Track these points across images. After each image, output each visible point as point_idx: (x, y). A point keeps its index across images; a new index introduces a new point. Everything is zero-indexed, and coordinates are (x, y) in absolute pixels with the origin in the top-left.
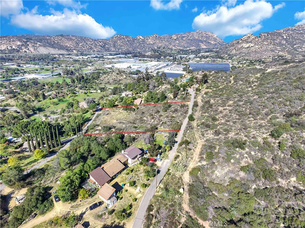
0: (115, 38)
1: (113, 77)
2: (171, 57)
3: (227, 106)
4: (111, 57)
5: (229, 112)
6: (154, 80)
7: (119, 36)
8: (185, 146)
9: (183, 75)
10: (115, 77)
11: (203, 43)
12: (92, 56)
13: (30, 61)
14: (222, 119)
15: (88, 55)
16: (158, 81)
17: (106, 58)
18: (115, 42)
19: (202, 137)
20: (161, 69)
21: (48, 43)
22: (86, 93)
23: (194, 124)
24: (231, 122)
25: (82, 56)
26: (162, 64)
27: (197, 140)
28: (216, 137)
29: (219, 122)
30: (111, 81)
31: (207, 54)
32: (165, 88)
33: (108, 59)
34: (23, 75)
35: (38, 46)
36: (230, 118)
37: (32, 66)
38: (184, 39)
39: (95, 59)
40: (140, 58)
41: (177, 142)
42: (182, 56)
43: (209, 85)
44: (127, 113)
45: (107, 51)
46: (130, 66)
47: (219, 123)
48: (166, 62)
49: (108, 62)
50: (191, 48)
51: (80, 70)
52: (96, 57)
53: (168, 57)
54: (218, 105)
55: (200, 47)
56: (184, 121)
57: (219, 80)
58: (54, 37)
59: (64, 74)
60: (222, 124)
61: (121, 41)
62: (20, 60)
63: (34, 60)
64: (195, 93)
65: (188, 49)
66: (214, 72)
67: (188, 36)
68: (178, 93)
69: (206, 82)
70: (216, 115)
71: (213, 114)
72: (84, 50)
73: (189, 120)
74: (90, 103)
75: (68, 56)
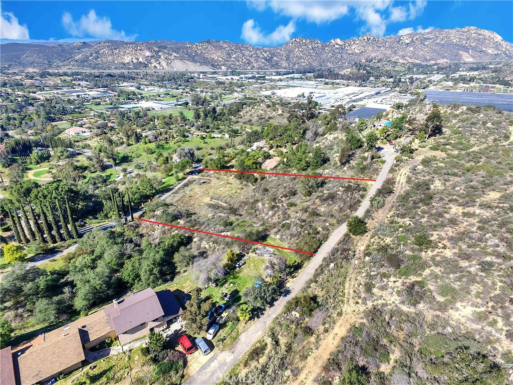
0: (291, 44)
1: (260, 111)
2: (392, 77)
3: (478, 204)
4: (277, 78)
5: (478, 225)
6: (320, 122)
7: (298, 40)
8: (298, 315)
9: (384, 114)
10: (263, 112)
11: (469, 53)
12: (247, 76)
13: (156, 81)
14: (448, 244)
15: (242, 74)
16: (327, 122)
17: (267, 80)
18: (290, 51)
19: (363, 295)
20: (362, 100)
21: (187, 54)
22: (204, 138)
23: (361, 244)
24: (474, 262)
25: (233, 75)
26: (368, 90)
27: (343, 302)
28: (405, 308)
29: (435, 253)
30: (255, 119)
31: (473, 73)
32: (335, 138)
33: (271, 80)
34: (137, 103)
35: (172, 58)
36: (474, 246)
37: (157, 89)
38: (426, 43)
39: (250, 80)
40: (327, 80)
41: (288, 292)
42: (415, 76)
43: (442, 140)
44: (240, 186)
45: (273, 68)
46: (303, 93)
47: (433, 258)
48: (376, 88)
49: (269, 86)
50: (438, 62)
51: (219, 98)
52: (253, 77)
53: (383, 78)
54: (450, 198)
55: (460, 58)
56: (336, 231)
57: (473, 129)
58: (197, 44)
59: (193, 104)
60: (441, 262)
61: (301, 50)
62: (144, 80)
63: (161, 80)
64: (396, 158)
65: (433, 62)
66: (465, 108)
67: (437, 37)
68: (353, 153)
69: (437, 131)
70: (434, 228)
71: (427, 222)
72: (238, 65)
73: (350, 231)
74: (184, 156)
75: (212, 76)
